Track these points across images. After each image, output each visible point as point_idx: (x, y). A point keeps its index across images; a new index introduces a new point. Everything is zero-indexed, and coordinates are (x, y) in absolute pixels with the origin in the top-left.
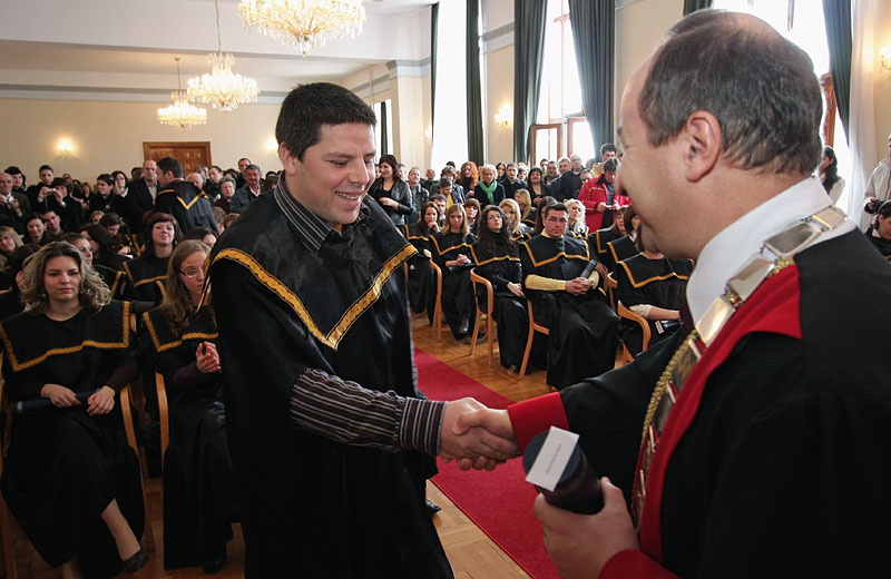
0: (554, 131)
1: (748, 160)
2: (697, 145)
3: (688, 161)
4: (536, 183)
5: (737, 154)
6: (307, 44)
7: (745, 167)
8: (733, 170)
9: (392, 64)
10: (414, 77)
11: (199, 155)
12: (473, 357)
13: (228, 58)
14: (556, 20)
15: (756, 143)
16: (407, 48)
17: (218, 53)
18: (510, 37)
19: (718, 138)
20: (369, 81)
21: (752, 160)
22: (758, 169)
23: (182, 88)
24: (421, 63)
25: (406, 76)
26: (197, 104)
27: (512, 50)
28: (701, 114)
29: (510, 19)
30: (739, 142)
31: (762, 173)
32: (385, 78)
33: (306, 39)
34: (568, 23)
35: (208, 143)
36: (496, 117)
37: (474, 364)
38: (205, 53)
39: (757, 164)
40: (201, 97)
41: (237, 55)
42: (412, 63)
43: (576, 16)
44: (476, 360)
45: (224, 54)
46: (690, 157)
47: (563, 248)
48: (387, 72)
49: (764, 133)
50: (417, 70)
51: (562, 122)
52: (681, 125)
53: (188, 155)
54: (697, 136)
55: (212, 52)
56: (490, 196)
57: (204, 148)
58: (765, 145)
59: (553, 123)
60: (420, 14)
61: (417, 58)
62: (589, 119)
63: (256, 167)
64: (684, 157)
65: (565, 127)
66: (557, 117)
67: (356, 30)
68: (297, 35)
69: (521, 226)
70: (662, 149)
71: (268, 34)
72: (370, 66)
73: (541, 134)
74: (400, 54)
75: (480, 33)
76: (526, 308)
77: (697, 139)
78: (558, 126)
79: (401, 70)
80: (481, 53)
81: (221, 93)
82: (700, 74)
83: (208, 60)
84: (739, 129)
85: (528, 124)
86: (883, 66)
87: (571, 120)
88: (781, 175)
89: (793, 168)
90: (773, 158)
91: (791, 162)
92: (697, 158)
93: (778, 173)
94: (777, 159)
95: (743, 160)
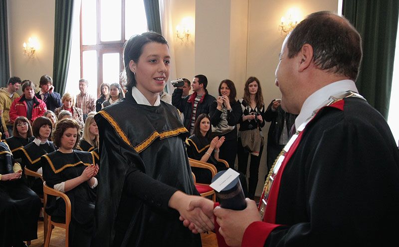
1: (322, 66)
5: (318, 63)
8: (317, 70)
19: (311, 55)
28: (307, 45)
31: (328, 72)
39: (326, 68)
46: (301, 63)
52: (300, 50)
54: (305, 54)
58: (330, 61)
64: (299, 63)
70: (292, 59)
77: (305, 56)
84: (320, 53)
86: (178, 37)
88: (336, 74)
89: (341, 72)
90: (332, 66)
91: (340, 70)
92: (303, 63)
93: (335, 73)
94: (335, 68)
95: (320, 66)
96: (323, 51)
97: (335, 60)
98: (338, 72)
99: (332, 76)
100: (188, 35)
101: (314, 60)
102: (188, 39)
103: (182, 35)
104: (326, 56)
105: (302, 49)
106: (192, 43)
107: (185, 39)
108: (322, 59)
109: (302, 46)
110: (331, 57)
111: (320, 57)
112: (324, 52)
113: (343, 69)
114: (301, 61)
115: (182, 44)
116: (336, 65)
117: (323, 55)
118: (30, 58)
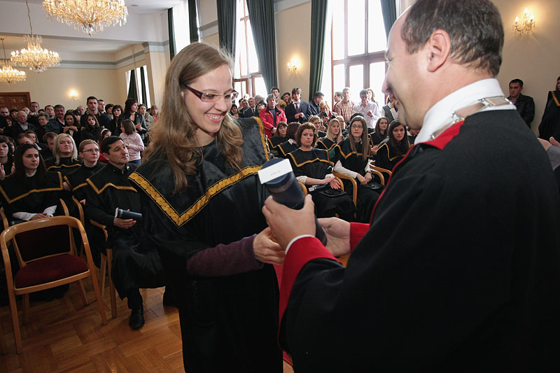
0: (244, 83)
1: (464, 59)
2: (436, 51)
3: (429, 60)
5: (457, 56)
6: (92, 30)
7: (461, 63)
9: (146, 44)
10: (160, 52)
11: (22, 101)
13: (38, 38)
14: (241, 20)
15: (469, 49)
16: (154, 35)
17: (31, 36)
18: (216, 29)
20: (131, 54)
21: (466, 59)
22: (467, 64)
23: (7, 58)
24: (164, 44)
25: (155, 52)
26: (19, 68)
28: (439, 31)
29: (215, 18)
30: (460, 48)
31: (469, 66)
32: (142, 52)
33: (90, 26)
34: (248, 21)
35: (28, 93)
38: (21, 35)
39: (467, 61)
40: (21, 63)
41: (43, 37)
42: (158, 44)
43: (253, 17)
45: (35, 36)
46: (431, 58)
48: (142, 49)
50: (162, 48)
51: (248, 77)
52: (428, 40)
53: (15, 101)
54: (436, 45)
55: (27, 35)
57: (26, 96)
58: (474, 50)
59: (243, 78)
60: (161, 14)
61: (161, 40)
62: (263, 76)
63: (62, 107)
64: (427, 59)
65: (250, 81)
66: (245, 74)
67: (123, 21)
68: (84, 23)
70: (414, 55)
71: (65, 22)
72: (132, 46)
73: (238, 84)
74: (150, 38)
75: (198, 26)
77: (435, 47)
78: (246, 80)
79: (151, 48)
81: (35, 60)
82: (439, 11)
83: (24, 39)
87: (253, 76)
92: (436, 59)
94: (479, 59)
95: (461, 58)
96: (463, 36)
97: (480, 48)
98: (484, 64)
101: (452, 52)
104: (468, 45)
105: (431, 38)
108: (462, 49)
109: (431, 33)
110: (475, 44)
111: (459, 46)
112: (465, 38)
114: (430, 55)
117: (464, 43)
118: (292, 74)
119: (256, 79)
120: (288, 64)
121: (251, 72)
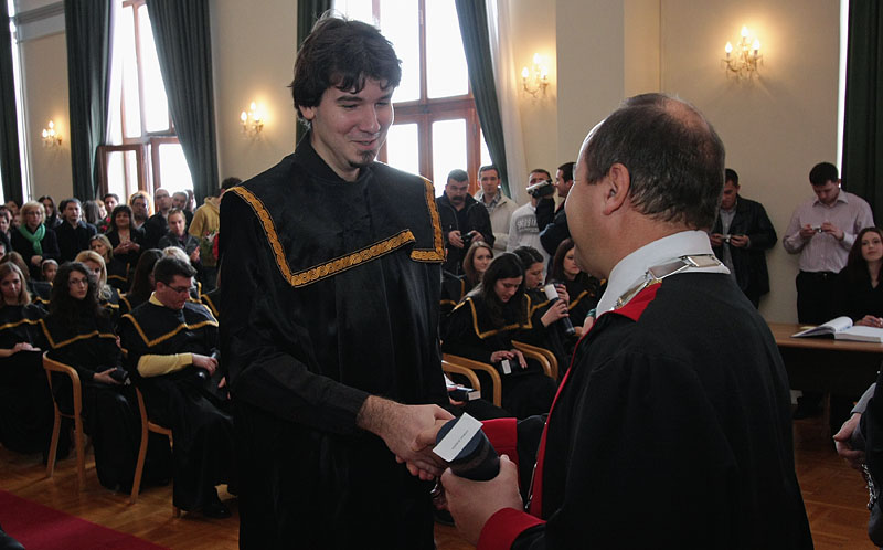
0: (132, 155)
1: (645, 209)
2: (615, 189)
4: (124, 228)
7: (643, 212)
8: (636, 213)
12: (51, 479)
14: (125, 4)
15: (653, 197)
18: (59, 22)
19: (627, 187)
21: (648, 209)
22: (652, 216)
27: (63, 39)
28: (619, 165)
31: (655, 218)
34: (144, 10)
36: (45, 134)
37: (55, 490)
39: (652, 212)
44: (57, 485)
46: (609, 197)
47: (183, 318)
49: (660, 191)
51: (143, 142)
54: (615, 181)
56: (37, 245)
58: (661, 198)
59: (128, 143)
62: (183, 141)
65: (148, 150)
66: (134, 133)
69: (104, 288)
70: (592, 186)
73: (115, 159)
75: (12, 12)
76: (135, 403)
77: (615, 184)
78: (137, 148)
80: (14, 41)
84: (642, 183)
85: (94, 143)
86: (526, 89)
87: (155, 139)
88: (669, 223)
89: (678, 220)
90: (664, 210)
91: (677, 215)
92: (612, 198)
93: (667, 221)
94: (668, 211)
95: (642, 207)
97: (670, 197)
98: (674, 219)
99: (660, 226)
100: (546, 85)
101: (632, 196)
102: (544, 92)
103: (534, 85)
104: (654, 189)
105: (611, 172)
106: (553, 99)
107: (539, 94)
108: (645, 193)
109: (611, 166)
110: (663, 191)
113: (683, 214)
114: (608, 193)
115: (534, 102)
116: (670, 206)
118: (253, 140)
119: (163, 148)
120: (244, 116)
121: (150, 129)
